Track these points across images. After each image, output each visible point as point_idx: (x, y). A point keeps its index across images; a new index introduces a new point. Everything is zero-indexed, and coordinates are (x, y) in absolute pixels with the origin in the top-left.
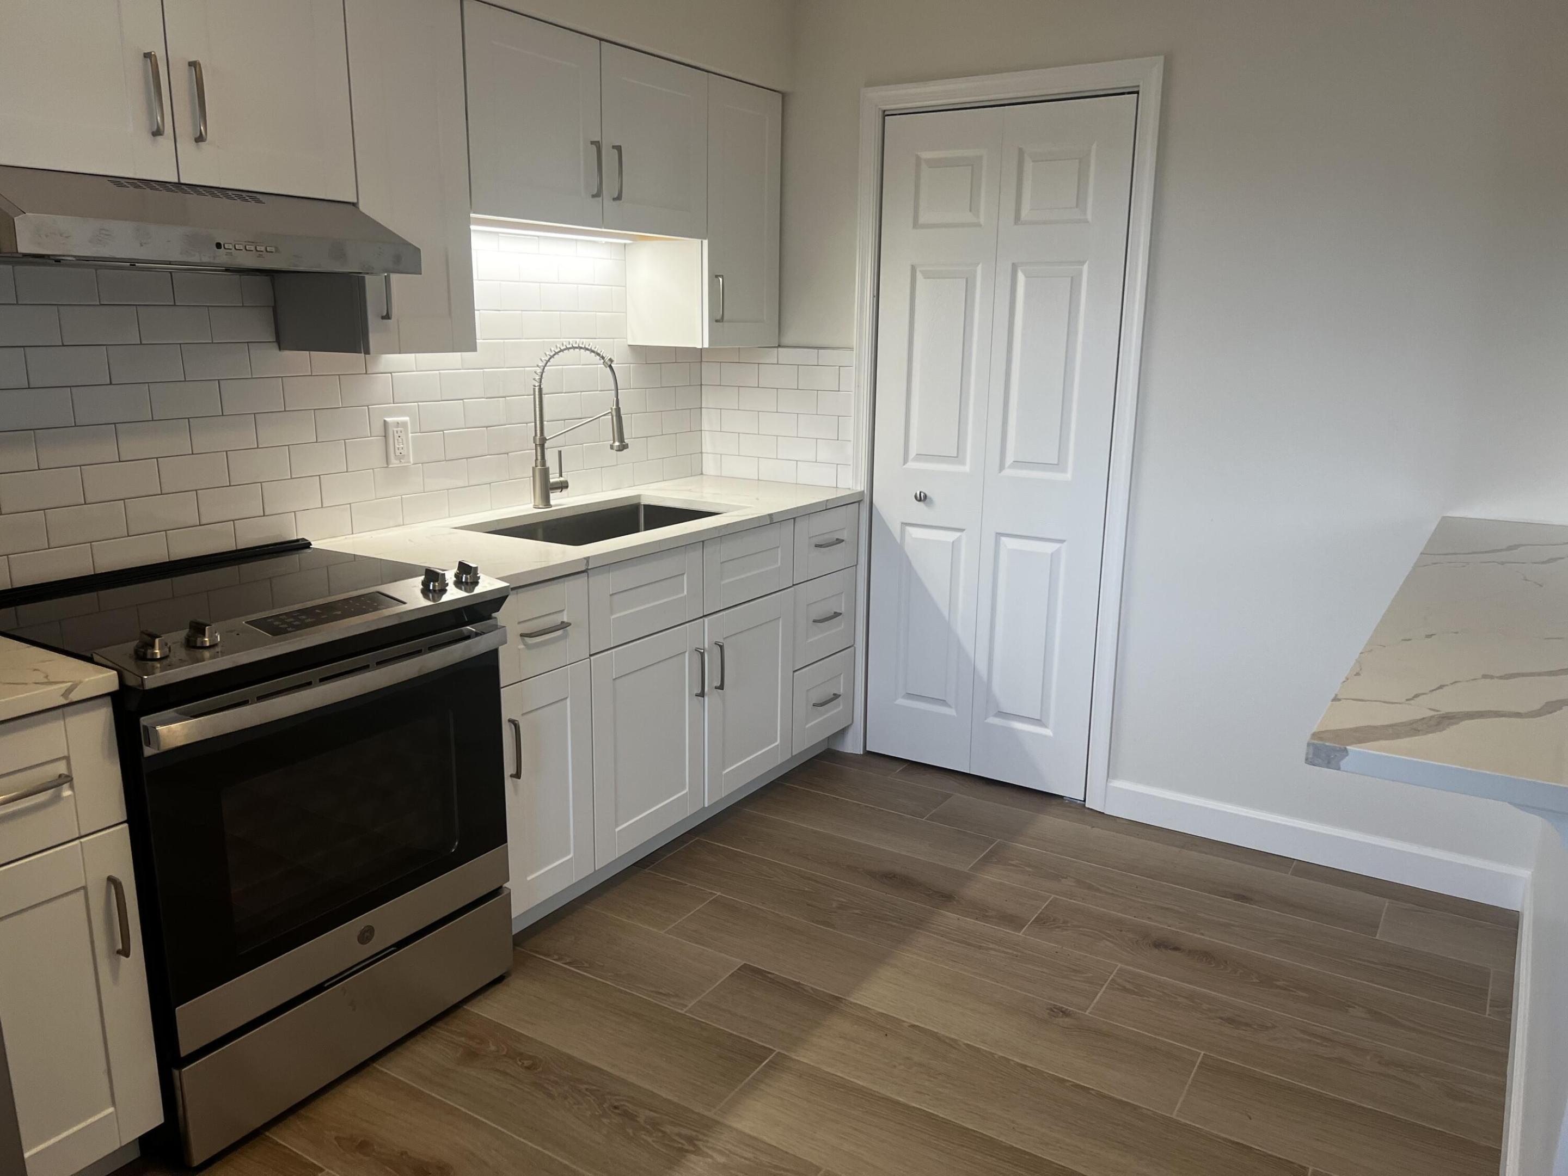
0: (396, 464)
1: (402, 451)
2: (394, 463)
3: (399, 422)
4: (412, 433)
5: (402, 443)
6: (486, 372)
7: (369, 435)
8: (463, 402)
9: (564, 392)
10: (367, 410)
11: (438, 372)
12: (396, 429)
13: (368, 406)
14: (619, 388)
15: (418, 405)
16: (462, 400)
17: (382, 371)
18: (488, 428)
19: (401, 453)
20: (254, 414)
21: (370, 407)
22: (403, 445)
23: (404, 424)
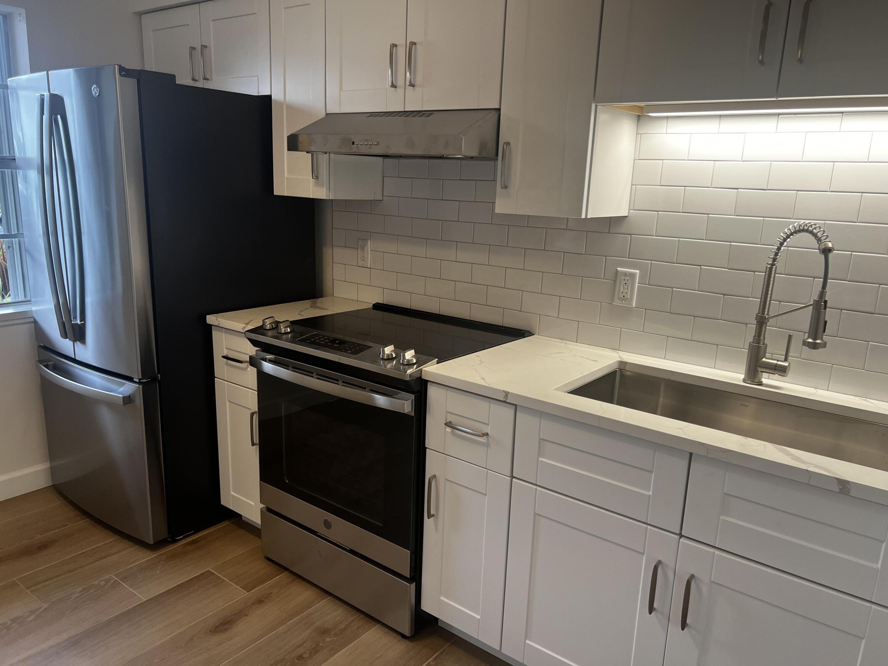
0: (618, 303)
1: (625, 295)
2: (617, 302)
3: (627, 273)
4: (638, 284)
5: (627, 289)
6: (732, 245)
7: (603, 278)
8: (701, 268)
9: (848, 280)
10: (605, 258)
11: (678, 239)
12: (624, 278)
13: (606, 256)
14: (830, 276)
15: (651, 262)
16: (700, 266)
17: (623, 232)
18: (725, 296)
19: (624, 296)
20: (525, 248)
21: (607, 257)
22: (627, 290)
23: (633, 275)
